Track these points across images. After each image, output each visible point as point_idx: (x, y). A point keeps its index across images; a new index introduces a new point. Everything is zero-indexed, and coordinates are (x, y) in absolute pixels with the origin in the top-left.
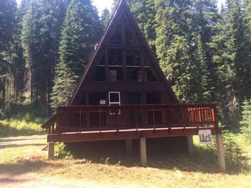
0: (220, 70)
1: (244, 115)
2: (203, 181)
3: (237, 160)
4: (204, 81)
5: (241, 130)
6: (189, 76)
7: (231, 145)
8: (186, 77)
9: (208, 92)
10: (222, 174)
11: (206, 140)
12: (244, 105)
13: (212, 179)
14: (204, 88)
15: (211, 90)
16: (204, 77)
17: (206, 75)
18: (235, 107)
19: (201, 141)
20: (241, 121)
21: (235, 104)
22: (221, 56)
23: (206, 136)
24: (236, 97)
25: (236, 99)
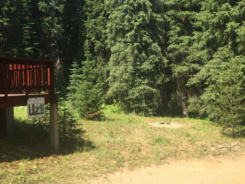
0: (46, 22)
1: (72, 79)
2: (32, 173)
3: (71, 135)
4: (26, 33)
5: (68, 97)
6: (7, 21)
7: (65, 117)
8: (2, 21)
9: (30, 48)
10: (54, 157)
11: (37, 112)
12: (73, 68)
13: (43, 167)
14: (25, 42)
15: (35, 46)
16: (26, 27)
17: (29, 25)
18: (58, 70)
19: (30, 114)
20: (68, 86)
21: (59, 67)
22: (48, 4)
23: (37, 107)
24: (60, 59)
25: (60, 61)
